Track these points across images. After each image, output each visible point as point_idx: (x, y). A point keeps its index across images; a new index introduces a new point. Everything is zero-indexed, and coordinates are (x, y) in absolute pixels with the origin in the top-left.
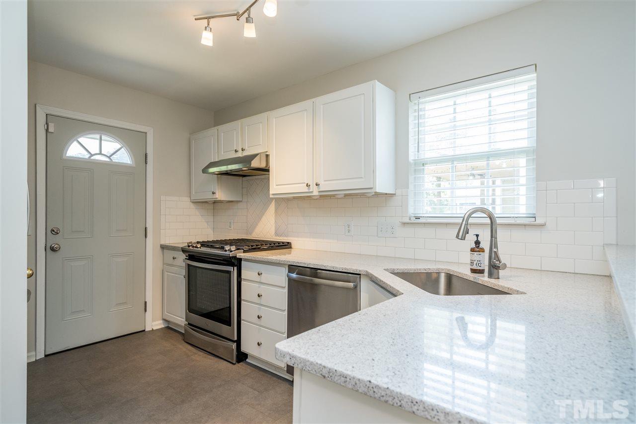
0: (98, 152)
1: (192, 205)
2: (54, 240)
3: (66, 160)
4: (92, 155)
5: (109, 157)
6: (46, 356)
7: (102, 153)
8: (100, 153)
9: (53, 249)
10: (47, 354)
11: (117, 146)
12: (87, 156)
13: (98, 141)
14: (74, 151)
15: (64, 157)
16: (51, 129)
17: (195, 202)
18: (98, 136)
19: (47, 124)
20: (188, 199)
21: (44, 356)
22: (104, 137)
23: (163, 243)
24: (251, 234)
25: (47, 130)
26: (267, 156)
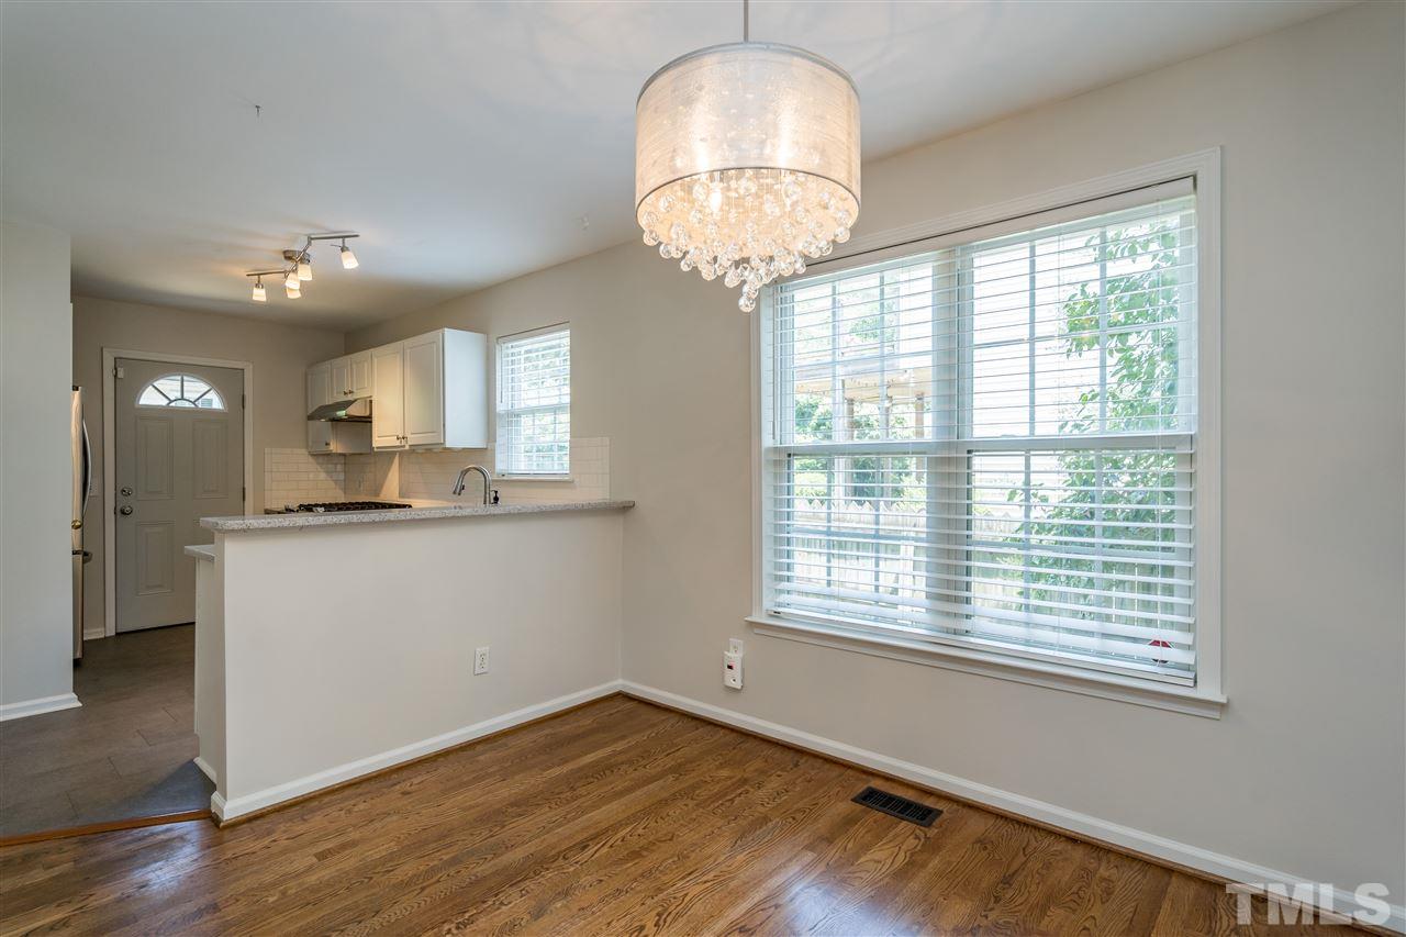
0: (180, 397)
1: (311, 459)
2: (124, 502)
3: (139, 409)
4: (171, 401)
5: (193, 403)
6: (117, 634)
7: (186, 396)
8: (182, 399)
9: (123, 512)
10: (119, 631)
11: (203, 387)
12: (164, 402)
13: (179, 383)
14: (149, 398)
15: (136, 406)
16: (120, 375)
17: (313, 455)
18: (179, 378)
19: (116, 369)
20: (304, 451)
21: (114, 634)
22: (185, 378)
23: (268, 507)
24: (377, 495)
25: (116, 376)
26: (371, 402)
